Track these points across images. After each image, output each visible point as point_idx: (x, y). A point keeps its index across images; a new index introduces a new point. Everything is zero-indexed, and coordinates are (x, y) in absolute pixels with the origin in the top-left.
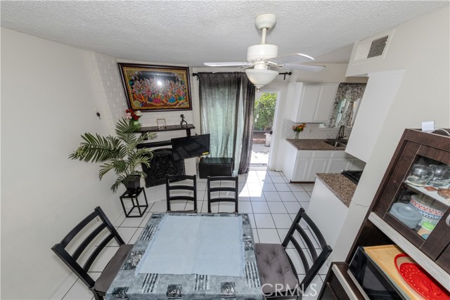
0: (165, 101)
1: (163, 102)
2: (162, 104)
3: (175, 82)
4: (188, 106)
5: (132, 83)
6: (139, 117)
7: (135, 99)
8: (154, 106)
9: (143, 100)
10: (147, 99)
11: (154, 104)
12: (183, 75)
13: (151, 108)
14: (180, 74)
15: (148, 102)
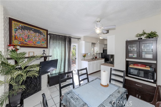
0: (34, 43)
1: (33, 43)
2: (33, 44)
3: (41, 35)
4: (46, 47)
5: (16, 30)
6: (18, 49)
7: (15, 39)
8: (28, 44)
9: (22, 41)
10: (24, 40)
11: (28, 43)
12: (45, 33)
13: (25, 45)
14: (44, 32)
15: (24, 42)
